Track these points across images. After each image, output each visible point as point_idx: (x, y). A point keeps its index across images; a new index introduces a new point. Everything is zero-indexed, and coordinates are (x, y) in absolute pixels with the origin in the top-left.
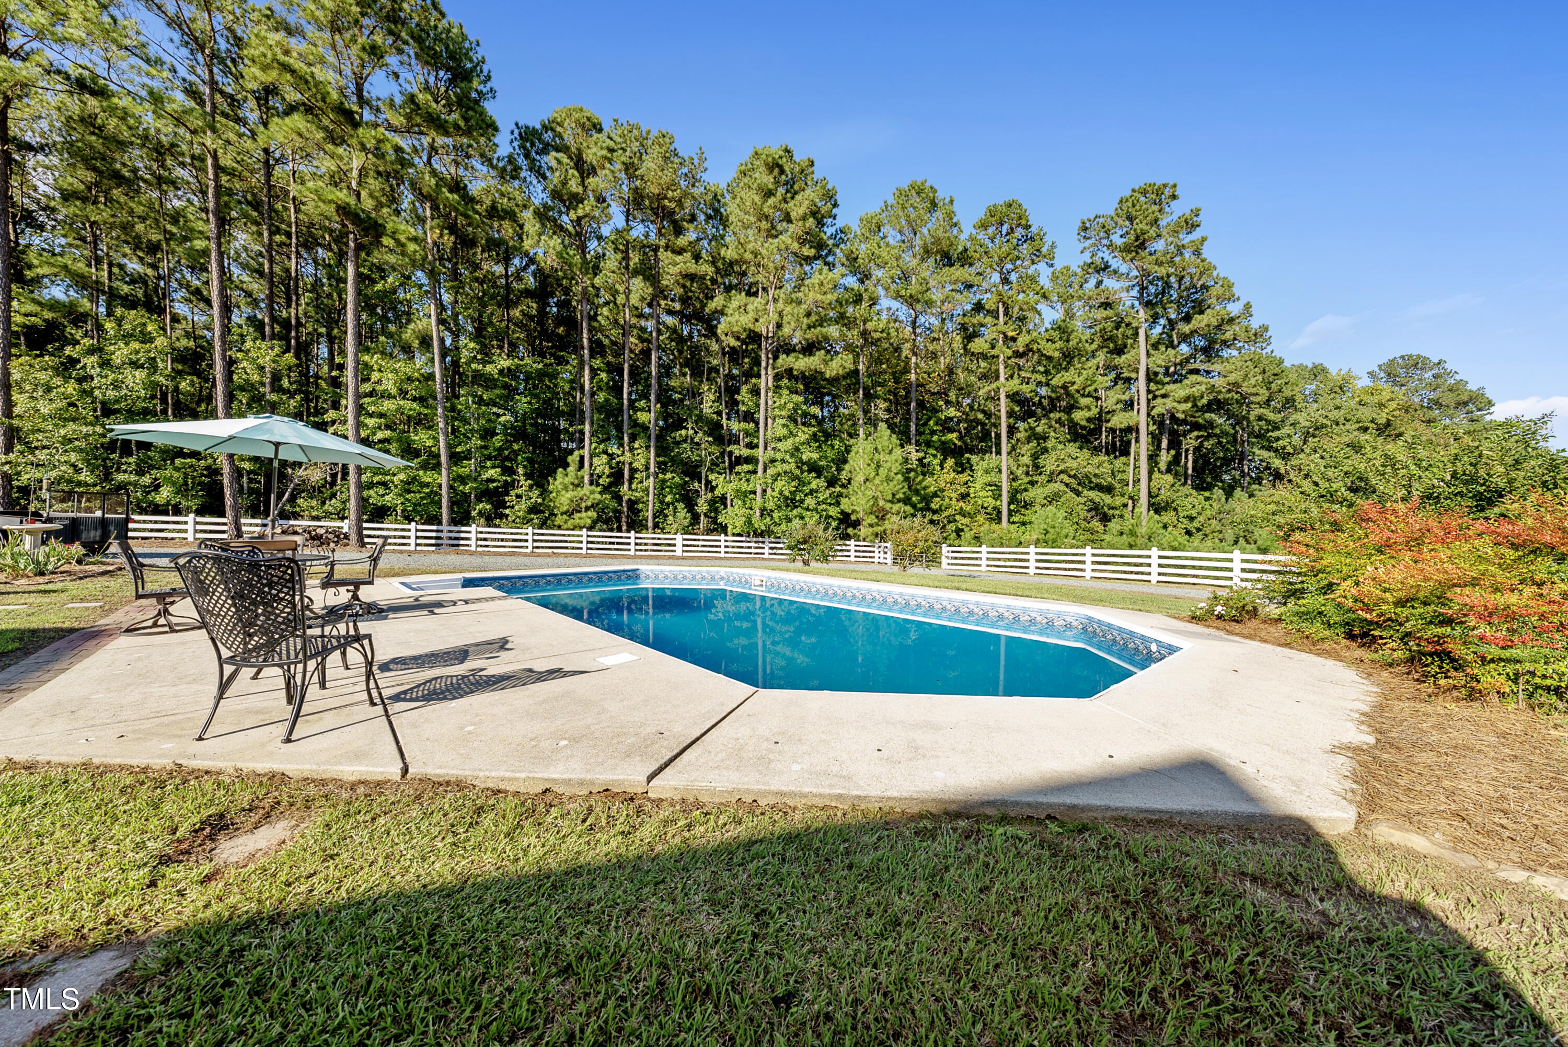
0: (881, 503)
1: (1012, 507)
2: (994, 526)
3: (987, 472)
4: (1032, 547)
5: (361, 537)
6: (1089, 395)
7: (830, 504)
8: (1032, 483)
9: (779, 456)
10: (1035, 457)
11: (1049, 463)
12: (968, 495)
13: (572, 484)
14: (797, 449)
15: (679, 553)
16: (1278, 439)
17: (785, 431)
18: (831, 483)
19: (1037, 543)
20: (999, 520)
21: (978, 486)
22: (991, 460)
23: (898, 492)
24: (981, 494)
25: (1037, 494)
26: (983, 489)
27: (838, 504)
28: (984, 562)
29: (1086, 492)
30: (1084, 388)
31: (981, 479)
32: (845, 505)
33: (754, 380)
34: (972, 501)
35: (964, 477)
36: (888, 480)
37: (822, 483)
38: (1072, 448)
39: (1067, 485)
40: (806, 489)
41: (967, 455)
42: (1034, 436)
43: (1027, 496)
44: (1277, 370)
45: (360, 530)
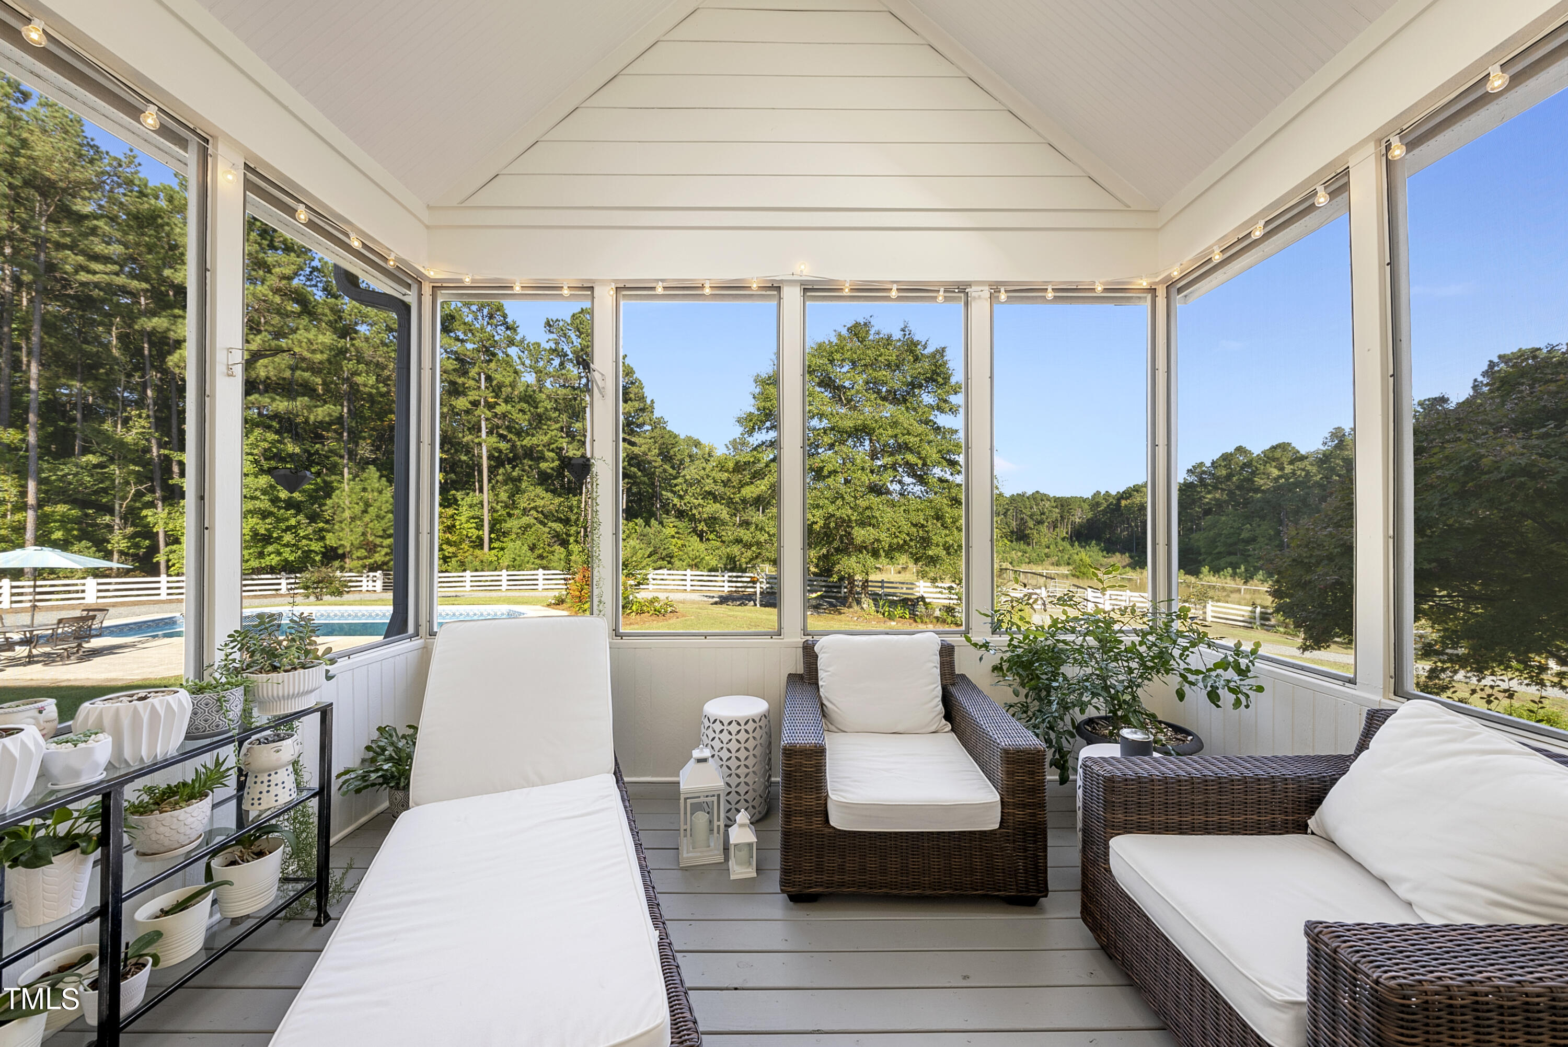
0: (371, 539)
1: (493, 536)
2: (477, 552)
3: (471, 506)
4: (504, 571)
6: (553, 451)
7: (313, 540)
8: (509, 515)
9: (246, 492)
10: (511, 496)
11: (523, 503)
12: (454, 526)
14: (273, 487)
16: (676, 485)
17: (254, 468)
18: (313, 519)
19: (508, 568)
20: (481, 546)
21: (463, 519)
22: (474, 497)
23: (388, 528)
24: (466, 526)
25: (512, 524)
26: (468, 521)
27: (323, 538)
28: (468, 584)
29: (550, 524)
30: (549, 445)
31: (465, 513)
32: (331, 540)
34: (457, 532)
35: (450, 511)
36: (379, 517)
37: (302, 519)
38: (539, 490)
39: (536, 519)
40: (283, 526)
41: (453, 492)
42: (509, 479)
43: (506, 526)
44: (673, 442)
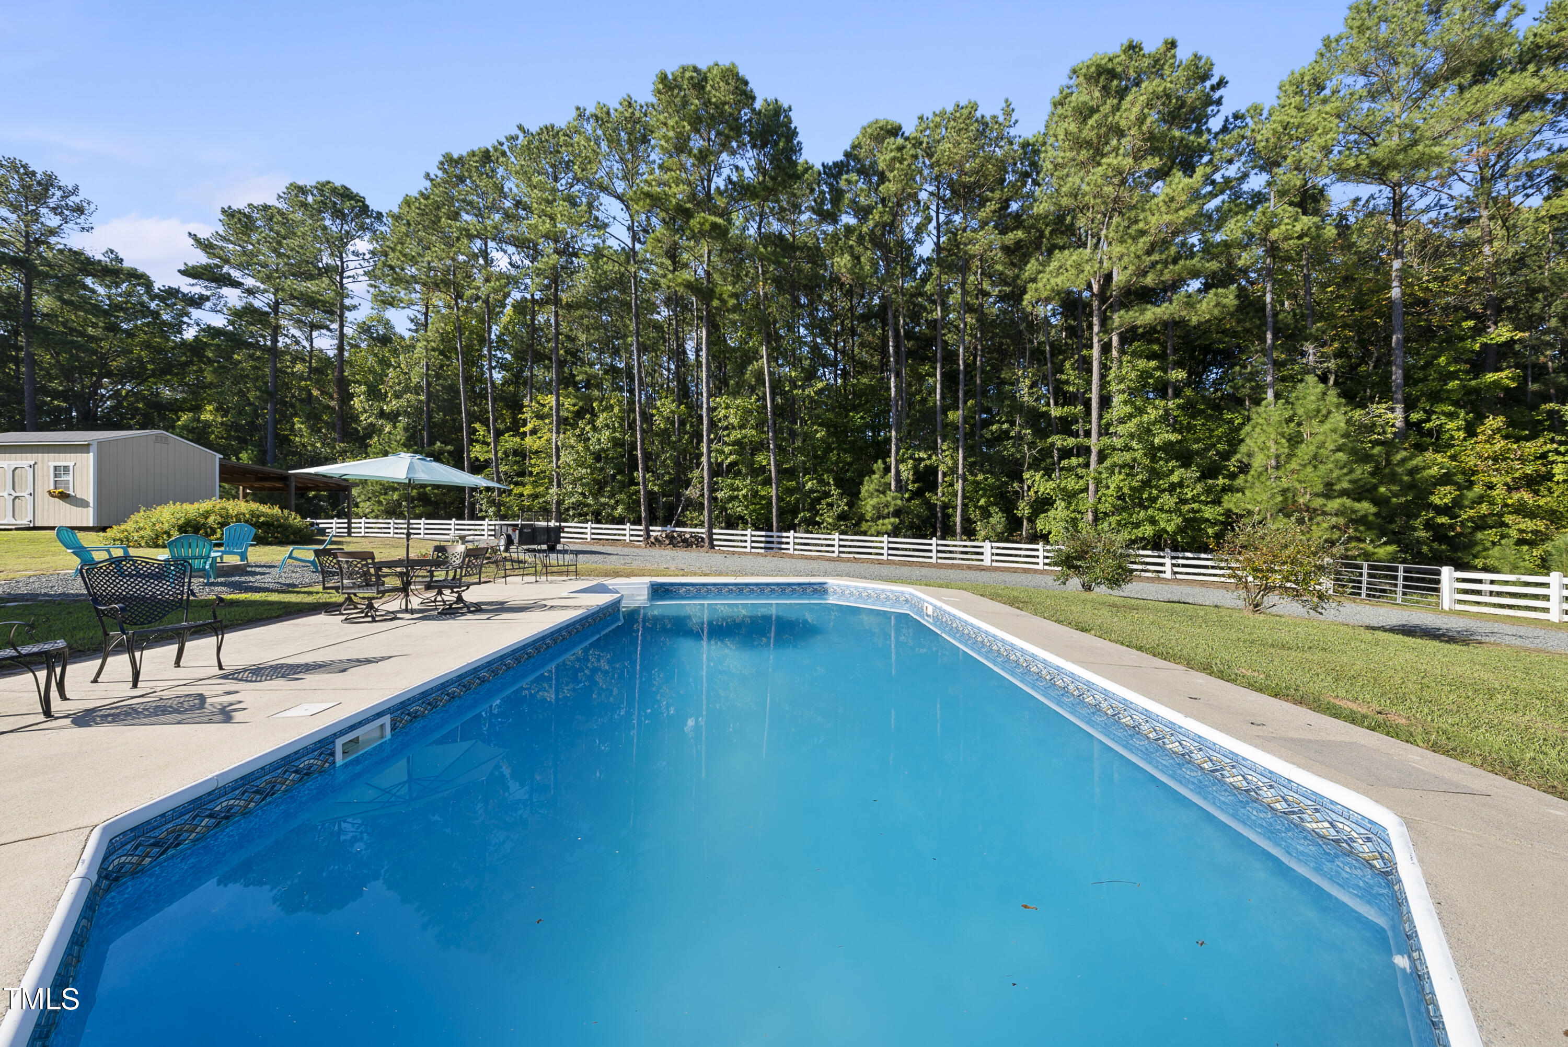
5: (711, 540)
7: (1207, 503)
9: (1118, 442)
12: (1547, 477)
13: (878, 491)
14: (1149, 431)
15: (987, 562)
17: (1128, 409)
18: (1209, 472)
23: (1337, 480)
27: (1219, 501)
32: (1233, 502)
33: (1084, 352)
34: (1558, 489)
35: (1534, 446)
36: (1318, 461)
37: (1192, 473)
40: (1162, 483)
41: (1549, 406)
45: (711, 534)
